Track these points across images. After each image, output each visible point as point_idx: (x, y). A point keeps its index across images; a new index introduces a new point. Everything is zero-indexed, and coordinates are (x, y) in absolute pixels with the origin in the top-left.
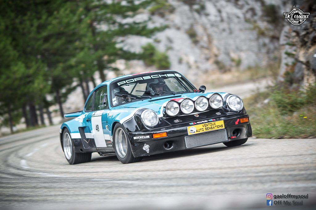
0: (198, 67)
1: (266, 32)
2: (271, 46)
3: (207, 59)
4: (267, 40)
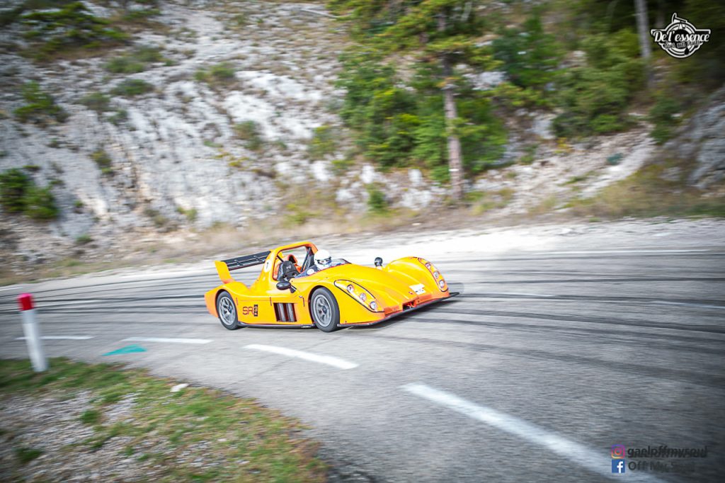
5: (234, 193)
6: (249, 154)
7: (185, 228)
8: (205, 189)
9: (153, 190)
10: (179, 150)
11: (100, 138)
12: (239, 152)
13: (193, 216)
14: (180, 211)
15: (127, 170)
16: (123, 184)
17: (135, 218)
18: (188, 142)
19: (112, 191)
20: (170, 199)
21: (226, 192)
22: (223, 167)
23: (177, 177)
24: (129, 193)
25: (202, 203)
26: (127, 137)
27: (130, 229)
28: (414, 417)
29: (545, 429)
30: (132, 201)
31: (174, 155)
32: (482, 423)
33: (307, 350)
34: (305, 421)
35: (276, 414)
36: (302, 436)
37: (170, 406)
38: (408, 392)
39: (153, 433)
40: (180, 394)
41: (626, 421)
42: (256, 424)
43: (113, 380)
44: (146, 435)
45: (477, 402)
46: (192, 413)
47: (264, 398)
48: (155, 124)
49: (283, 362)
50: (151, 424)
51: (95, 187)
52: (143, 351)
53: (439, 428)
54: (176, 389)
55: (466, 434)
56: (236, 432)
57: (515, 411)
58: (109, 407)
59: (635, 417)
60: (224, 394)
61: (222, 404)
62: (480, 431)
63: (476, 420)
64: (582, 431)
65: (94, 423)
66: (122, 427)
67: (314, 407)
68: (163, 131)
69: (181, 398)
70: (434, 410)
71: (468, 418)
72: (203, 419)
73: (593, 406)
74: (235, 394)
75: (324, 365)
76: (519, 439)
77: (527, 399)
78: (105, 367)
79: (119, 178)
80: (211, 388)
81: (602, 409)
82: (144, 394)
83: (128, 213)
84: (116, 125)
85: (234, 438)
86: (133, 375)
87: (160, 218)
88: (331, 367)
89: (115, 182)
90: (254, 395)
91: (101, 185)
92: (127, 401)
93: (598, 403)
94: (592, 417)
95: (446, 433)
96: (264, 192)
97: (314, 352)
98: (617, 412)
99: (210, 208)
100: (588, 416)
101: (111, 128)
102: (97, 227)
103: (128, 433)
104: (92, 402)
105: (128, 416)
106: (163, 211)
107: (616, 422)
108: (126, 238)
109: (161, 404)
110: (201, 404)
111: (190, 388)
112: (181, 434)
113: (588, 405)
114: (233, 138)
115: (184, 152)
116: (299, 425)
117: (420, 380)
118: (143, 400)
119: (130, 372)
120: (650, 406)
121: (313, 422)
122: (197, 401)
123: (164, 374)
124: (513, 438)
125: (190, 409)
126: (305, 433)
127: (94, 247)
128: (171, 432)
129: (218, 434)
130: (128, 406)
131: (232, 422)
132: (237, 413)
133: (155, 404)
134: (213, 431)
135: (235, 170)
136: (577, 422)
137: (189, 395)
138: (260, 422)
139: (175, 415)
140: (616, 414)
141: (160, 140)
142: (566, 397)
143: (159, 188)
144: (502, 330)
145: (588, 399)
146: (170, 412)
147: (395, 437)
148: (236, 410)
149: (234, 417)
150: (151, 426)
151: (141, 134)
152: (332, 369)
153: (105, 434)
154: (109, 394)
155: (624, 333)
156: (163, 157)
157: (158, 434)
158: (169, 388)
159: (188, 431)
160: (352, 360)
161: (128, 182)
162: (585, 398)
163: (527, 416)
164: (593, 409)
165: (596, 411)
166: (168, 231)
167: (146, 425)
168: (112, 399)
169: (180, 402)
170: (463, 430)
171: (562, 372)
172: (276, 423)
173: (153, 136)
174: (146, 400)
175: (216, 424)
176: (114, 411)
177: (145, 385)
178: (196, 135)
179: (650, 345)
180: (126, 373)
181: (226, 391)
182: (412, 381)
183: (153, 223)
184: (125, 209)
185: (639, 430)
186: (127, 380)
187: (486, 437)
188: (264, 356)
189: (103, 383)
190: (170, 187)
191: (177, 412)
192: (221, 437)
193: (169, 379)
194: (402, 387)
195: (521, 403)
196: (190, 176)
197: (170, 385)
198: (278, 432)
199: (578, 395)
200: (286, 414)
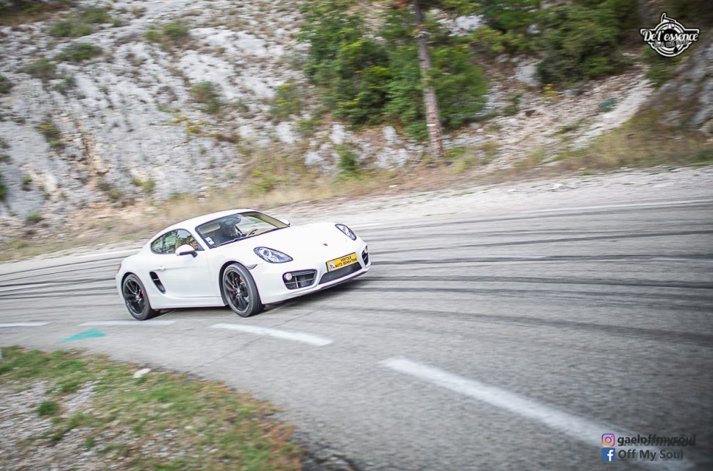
0: (64, 197)
1: (205, 130)
2: (218, 155)
3: (84, 181)
4: (208, 144)
5: (193, 161)
6: (207, 118)
7: (141, 201)
8: (161, 159)
9: (107, 161)
10: (132, 117)
11: (47, 108)
12: (197, 116)
13: (150, 188)
14: (137, 184)
15: (78, 141)
16: (74, 157)
17: (88, 192)
18: (141, 108)
19: (61, 164)
20: (125, 171)
21: (185, 161)
22: (181, 133)
23: (132, 147)
24: (81, 166)
25: (159, 174)
26: (76, 106)
27: (83, 205)
28: (395, 394)
29: (536, 401)
30: (84, 175)
31: (127, 123)
32: (468, 398)
33: (278, 327)
34: (277, 404)
35: (246, 397)
36: (276, 419)
37: (132, 393)
38: (387, 368)
39: (115, 423)
40: (143, 380)
41: (626, 389)
42: (225, 408)
43: (71, 368)
44: (108, 425)
45: (463, 375)
46: (155, 400)
47: (232, 380)
48: (105, 91)
49: (252, 341)
50: (112, 413)
51: (44, 161)
52: (103, 335)
53: (422, 405)
54: (138, 374)
55: (452, 410)
56: (203, 418)
57: (504, 383)
58: (66, 397)
59: (636, 385)
60: (190, 378)
61: (187, 389)
62: (467, 407)
63: (463, 395)
64: (577, 402)
65: (51, 414)
66: (82, 418)
67: (287, 388)
68: (114, 97)
69: (144, 385)
70: (416, 385)
71: (454, 393)
72: (166, 406)
73: (590, 375)
74: (201, 378)
75: (297, 342)
76: (510, 413)
77: (517, 370)
78: (62, 354)
79: (70, 150)
80: (176, 372)
81: (600, 378)
82: (104, 381)
83: (80, 187)
84: (63, 92)
85: (202, 425)
86: (91, 361)
87: (114, 192)
88: (304, 344)
89: (64, 156)
90: (222, 378)
91: (51, 158)
92: (88, 389)
93: (593, 371)
94: (587, 386)
95: (429, 410)
96: (226, 158)
97: (285, 329)
98: (617, 380)
99: (167, 179)
100: (583, 385)
101: (58, 96)
102: (48, 203)
103: (89, 424)
104: (48, 393)
105: (88, 406)
106: (118, 184)
107: (614, 391)
108: (80, 215)
109: (123, 391)
110: (165, 390)
111: (154, 373)
112: (144, 423)
113: (584, 373)
114: (189, 102)
115: (139, 119)
116: (271, 408)
117: (402, 354)
118: (104, 387)
119: (89, 358)
120: (652, 372)
121: (286, 404)
122: (161, 387)
123: (126, 359)
124: (501, 413)
125: (154, 395)
126: (277, 416)
127: (46, 226)
128: (135, 421)
129: (185, 421)
130: (87, 395)
131: (199, 408)
132: (205, 398)
133: (116, 391)
134: (179, 418)
135: (193, 136)
136: (571, 392)
137: (154, 381)
138: (229, 406)
139: (138, 403)
140: (616, 382)
141: (111, 107)
142: (559, 366)
143: (114, 160)
144: (490, 297)
145: (583, 367)
146: (133, 399)
147: (374, 417)
148: (202, 395)
149: (201, 403)
150: (113, 415)
151: (91, 102)
152: (306, 346)
153: (63, 426)
154: (68, 383)
155: (623, 294)
156: (116, 125)
157: (119, 424)
158: (132, 375)
159: (153, 419)
160: (326, 336)
161: (79, 154)
162: (581, 367)
163: (516, 389)
164: (589, 378)
165: (594, 380)
166: (124, 205)
167: (107, 415)
168: (70, 389)
169: (143, 389)
170: (448, 406)
171: (556, 339)
172: (245, 407)
173: (104, 104)
174: (106, 388)
175: (183, 411)
176: (73, 400)
177: (105, 372)
178: (149, 99)
179: (650, 306)
180: (83, 360)
181: (191, 375)
182: (393, 356)
183: (107, 198)
184: (78, 183)
185: (640, 398)
186: (85, 367)
187: (474, 413)
188: (232, 335)
189: (61, 372)
190: (124, 157)
191: (140, 399)
192: (187, 424)
193: (130, 364)
194: (380, 362)
195: (512, 374)
196: (145, 145)
197: (133, 370)
198: (249, 416)
199: (574, 363)
200: (257, 397)
